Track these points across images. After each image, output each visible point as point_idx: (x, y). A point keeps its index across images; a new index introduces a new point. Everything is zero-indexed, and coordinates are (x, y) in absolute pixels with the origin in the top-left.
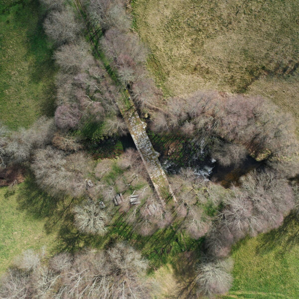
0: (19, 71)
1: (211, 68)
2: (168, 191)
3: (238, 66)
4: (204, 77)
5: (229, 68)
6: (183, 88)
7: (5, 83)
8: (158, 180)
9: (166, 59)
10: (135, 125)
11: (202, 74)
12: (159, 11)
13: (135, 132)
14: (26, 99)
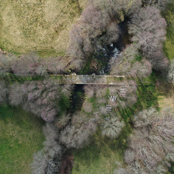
0: (12, 130)
1: (60, 22)
2: (117, 78)
3: (66, 8)
4: (63, 29)
5: (65, 13)
6: (64, 43)
7: (15, 141)
8: (108, 81)
9: (43, 45)
10: (72, 79)
11: (61, 30)
12: (15, 37)
13: (76, 81)
14: (29, 133)
